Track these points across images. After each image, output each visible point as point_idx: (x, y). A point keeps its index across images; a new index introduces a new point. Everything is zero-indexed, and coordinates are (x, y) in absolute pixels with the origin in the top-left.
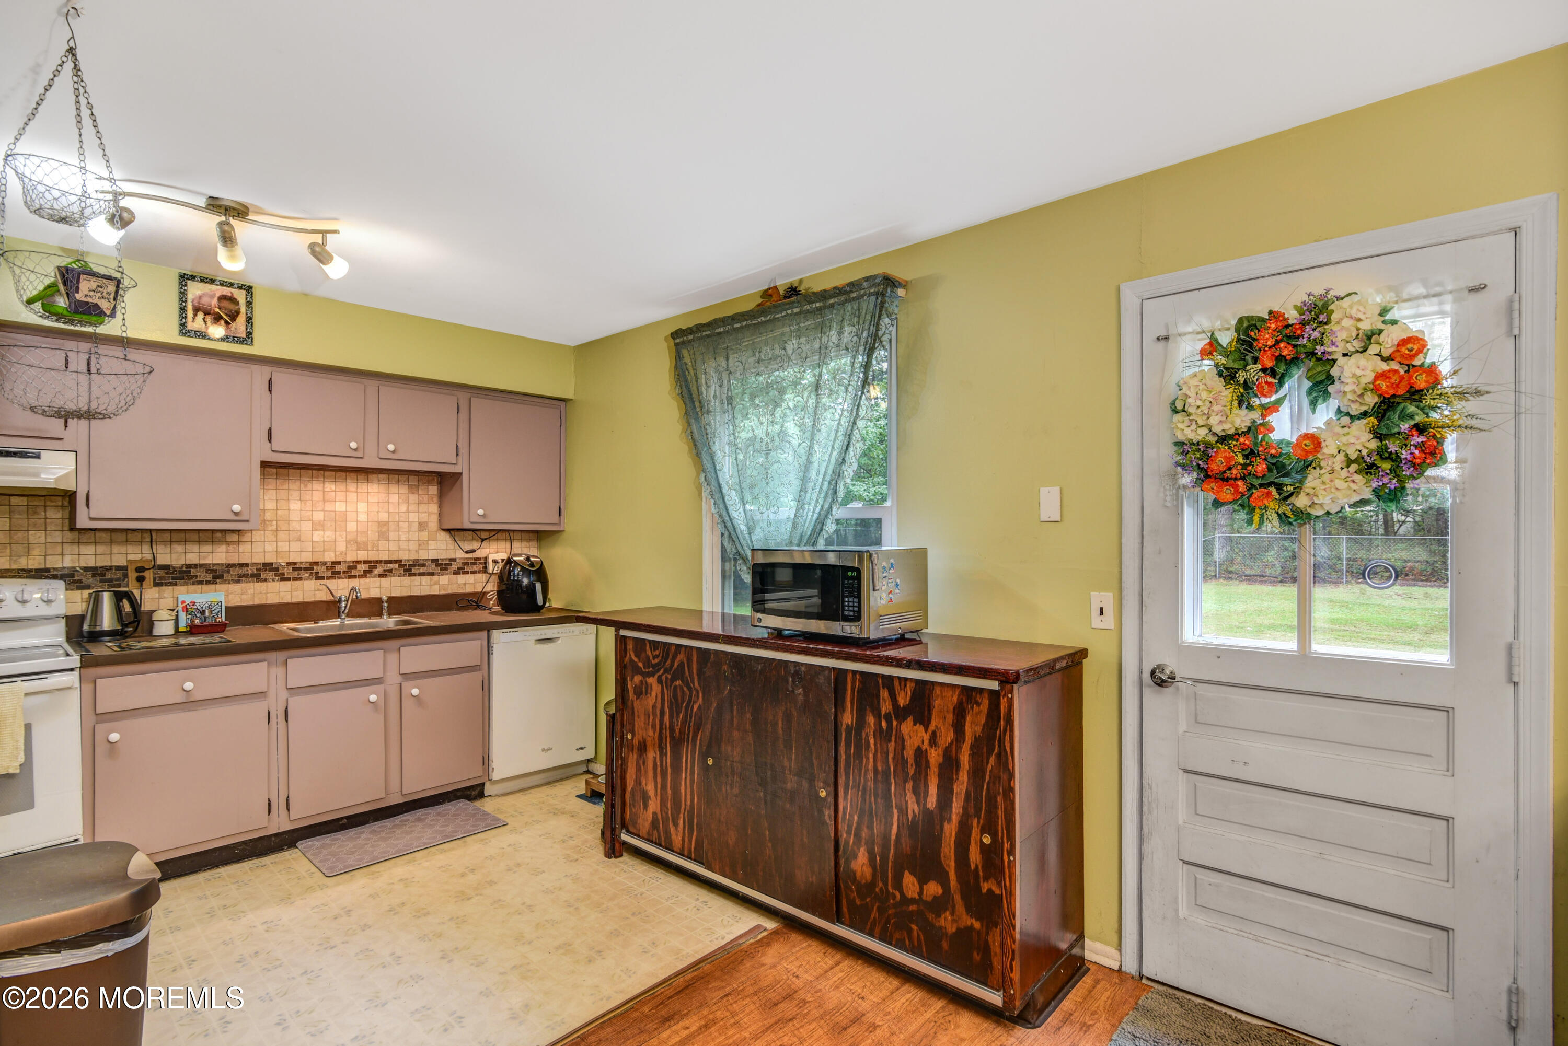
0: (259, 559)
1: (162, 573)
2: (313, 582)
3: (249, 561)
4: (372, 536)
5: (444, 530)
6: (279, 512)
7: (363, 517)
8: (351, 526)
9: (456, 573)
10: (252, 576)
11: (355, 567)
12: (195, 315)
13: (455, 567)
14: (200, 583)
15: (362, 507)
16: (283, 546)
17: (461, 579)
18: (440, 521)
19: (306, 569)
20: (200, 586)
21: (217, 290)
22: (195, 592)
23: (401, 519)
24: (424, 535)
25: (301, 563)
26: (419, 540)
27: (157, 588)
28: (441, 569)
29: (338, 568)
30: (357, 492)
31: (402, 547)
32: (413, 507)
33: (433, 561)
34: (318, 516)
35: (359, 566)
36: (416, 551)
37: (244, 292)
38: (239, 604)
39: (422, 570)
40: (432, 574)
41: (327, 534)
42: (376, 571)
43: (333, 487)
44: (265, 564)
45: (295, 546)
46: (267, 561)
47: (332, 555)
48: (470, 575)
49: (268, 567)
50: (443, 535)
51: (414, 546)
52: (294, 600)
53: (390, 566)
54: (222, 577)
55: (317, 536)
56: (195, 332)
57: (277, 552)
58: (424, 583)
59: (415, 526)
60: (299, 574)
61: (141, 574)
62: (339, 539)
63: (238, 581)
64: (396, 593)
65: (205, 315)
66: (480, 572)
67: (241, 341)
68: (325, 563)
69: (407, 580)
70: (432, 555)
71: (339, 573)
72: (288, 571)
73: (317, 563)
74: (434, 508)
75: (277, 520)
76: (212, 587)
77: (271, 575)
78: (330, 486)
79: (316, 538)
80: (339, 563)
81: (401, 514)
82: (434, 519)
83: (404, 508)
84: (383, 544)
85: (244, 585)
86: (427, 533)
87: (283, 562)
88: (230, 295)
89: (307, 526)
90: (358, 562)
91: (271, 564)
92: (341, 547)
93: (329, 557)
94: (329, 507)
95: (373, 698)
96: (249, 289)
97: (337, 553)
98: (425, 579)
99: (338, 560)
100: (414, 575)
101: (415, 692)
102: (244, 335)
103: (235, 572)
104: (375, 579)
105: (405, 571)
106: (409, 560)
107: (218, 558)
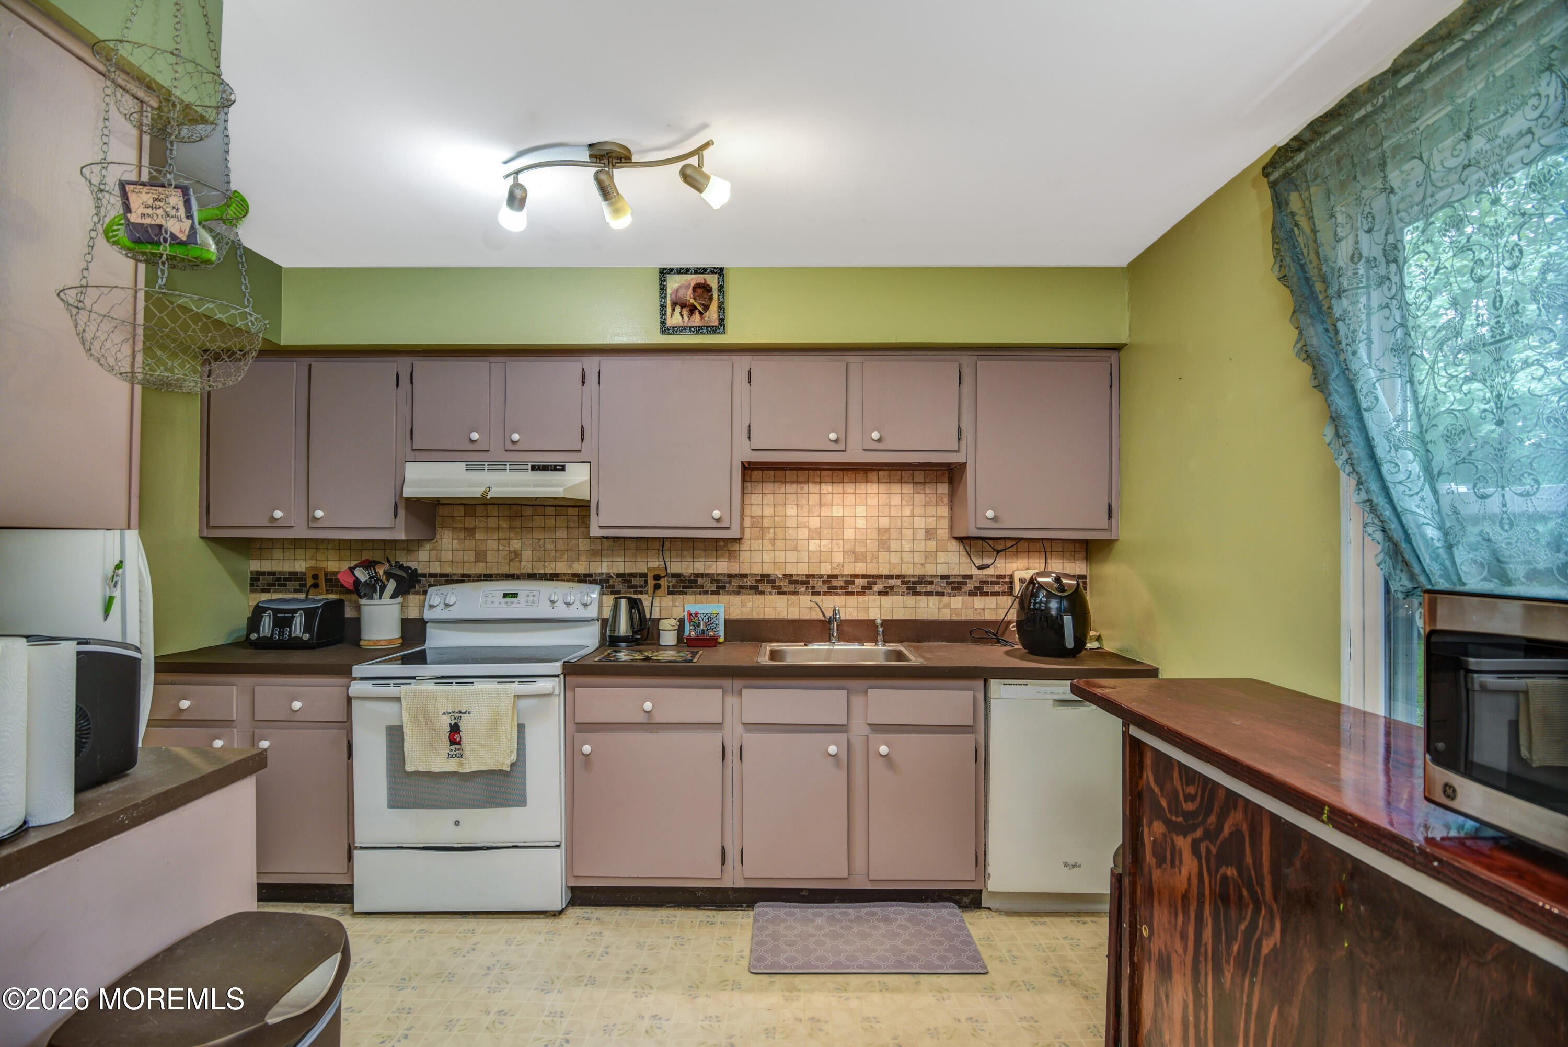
0: (757, 570)
1: (674, 581)
2: (809, 597)
3: (748, 572)
4: (872, 545)
5: (956, 538)
6: (776, 519)
7: (861, 523)
8: (849, 534)
9: (971, 594)
10: (752, 587)
11: (853, 583)
12: (673, 310)
13: (970, 586)
14: (706, 593)
15: (861, 510)
16: (780, 556)
17: (978, 602)
18: (951, 528)
19: (802, 583)
20: (705, 596)
21: (692, 279)
22: (701, 603)
23: (904, 524)
24: (932, 545)
25: (798, 575)
26: (925, 551)
27: (670, 597)
28: (953, 589)
29: (835, 583)
30: (855, 494)
31: (905, 560)
32: (919, 510)
33: (942, 577)
34: (815, 522)
35: (857, 581)
36: (922, 564)
37: (716, 276)
38: (739, 617)
39: (930, 588)
40: (941, 594)
41: (824, 542)
42: (876, 588)
43: (830, 488)
44: (763, 576)
45: (791, 556)
46: (765, 572)
47: (829, 567)
48: (990, 597)
49: (765, 578)
50: (954, 545)
51: (919, 558)
52: (790, 617)
53: (892, 582)
54: (724, 587)
55: (814, 545)
56: (673, 327)
57: (774, 562)
58: (931, 605)
59: (921, 534)
60: (795, 588)
61: (658, 582)
62: (836, 548)
63: (738, 593)
64: (899, 615)
65: (682, 308)
66: (1004, 594)
67: (714, 330)
68: (821, 576)
69: (911, 600)
70: (942, 570)
71: (835, 588)
72: (784, 584)
73: (813, 576)
74: (944, 511)
75: (774, 528)
76: (715, 597)
77: (767, 588)
78: (826, 488)
79: (812, 548)
80: (835, 577)
81: (904, 519)
82: (945, 523)
83: (907, 511)
84: (883, 556)
85: (743, 597)
86: (934, 543)
87: (779, 573)
88: (703, 282)
89: (803, 534)
90: (857, 576)
91: (768, 576)
92: (838, 558)
93: (826, 570)
94: (825, 512)
95: (833, 749)
96: (720, 272)
97: (834, 565)
98: (933, 601)
99: (834, 573)
100: (920, 594)
101: (884, 750)
102: (716, 323)
103: (735, 582)
104: (874, 597)
105: (908, 588)
106: (913, 576)
107: (721, 567)
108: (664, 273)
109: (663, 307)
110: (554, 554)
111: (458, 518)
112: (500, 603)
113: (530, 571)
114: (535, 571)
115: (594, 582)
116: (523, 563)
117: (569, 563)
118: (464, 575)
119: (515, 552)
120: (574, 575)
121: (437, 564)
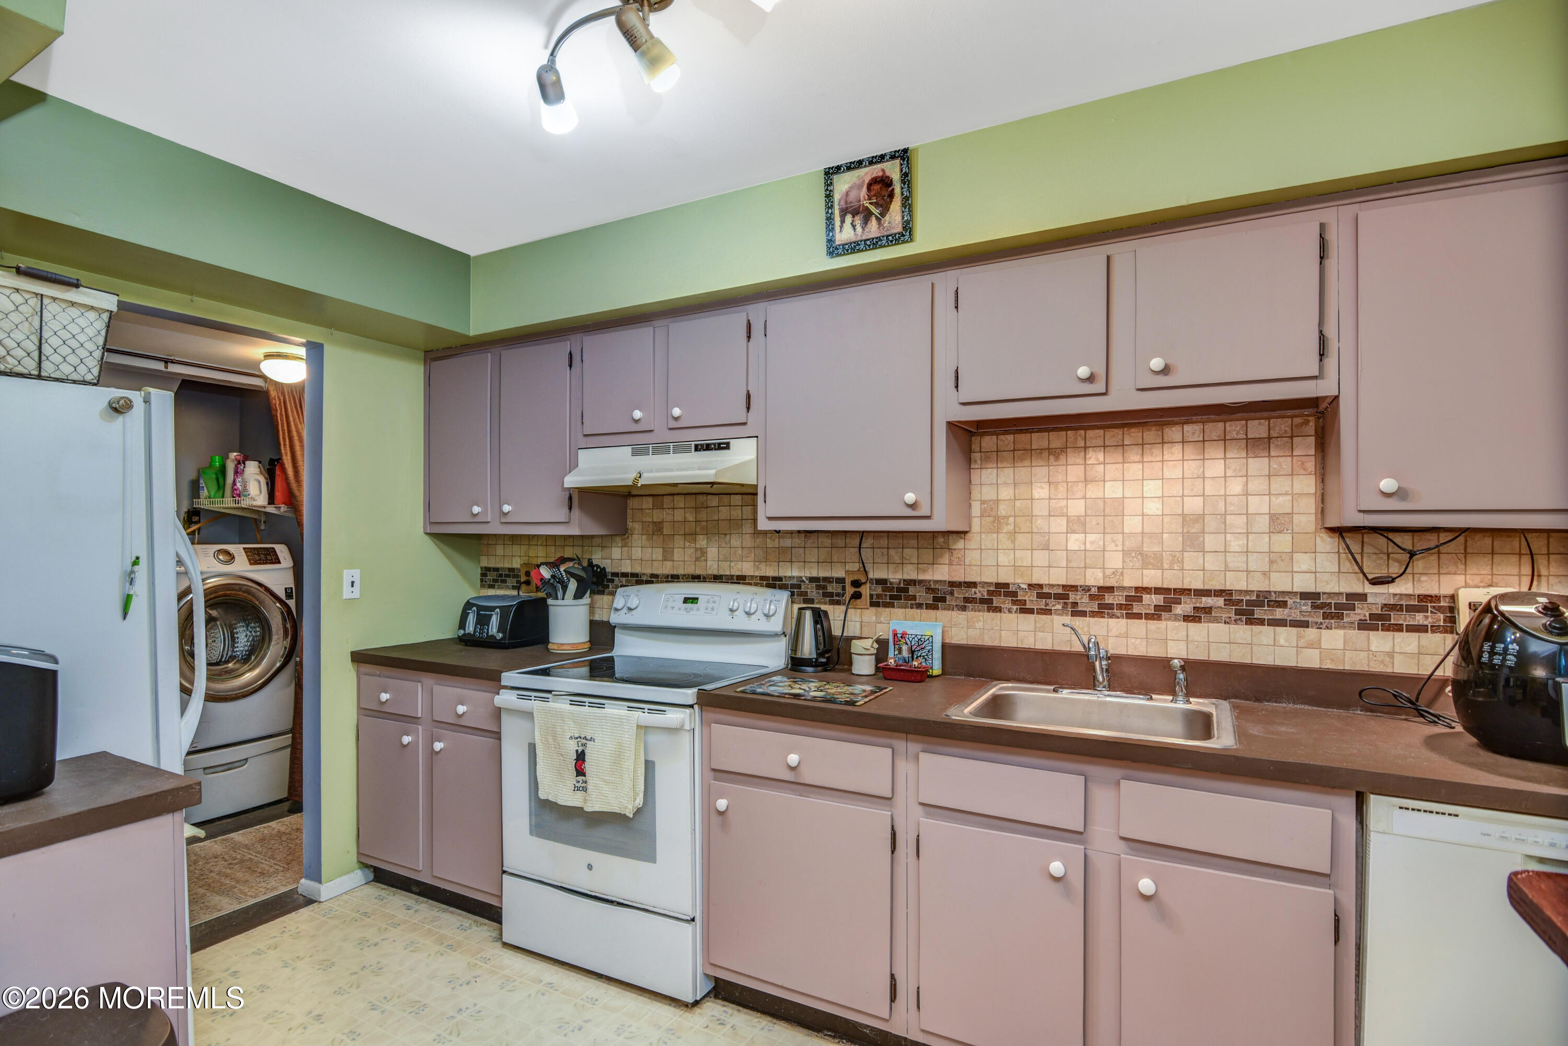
0: (990, 577)
1: (879, 590)
2: (1067, 619)
3: (977, 580)
4: (1172, 542)
5: (1332, 530)
6: (1018, 503)
7: (1153, 507)
8: (1132, 524)
9: (1363, 626)
10: (983, 601)
11: (1140, 599)
12: (843, 222)
13: (1361, 612)
14: (919, 606)
15: (1152, 488)
16: (1024, 557)
17: (1379, 641)
18: (1322, 512)
19: (1058, 597)
20: (919, 611)
21: (866, 174)
22: (913, 619)
23: (1231, 508)
24: (1283, 542)
25: (1052, 586)
26: (1270, 552)
27: (873, 609)
28: (1326, 616)
29: (1109, 599)
30: (1143, 462)
31: (1231, 565)
32: (1257, 485)
33: (1304, 596)
34: (1076, 507)
35: (1146, 597)
36: (1264, 573)
37: (897, 162)
38: (964, 642)
39: (1279, 613)
40: (1305, 624)
41: (1091, 537)
42: (1179, 610)
43: (1101, 456)
44: (998, 585)
45: (1041, 558)
46: (1001, 581)
47: (1099, 574)
48: (1405, 634)
49: (1002, 588)
50: (1327, 543)
51: (1257, 563)
52: (1039, 646)
53: (1207, 601)
54: (943, 600)
55: (1075, 542)
56: (843, 245)
57: (1014, 566)
58: (1282, 642)
59: (1263, 523)
60: (1047, 605)
61: (857, 590)
62: (1111, 547)
63: (964, 609)
64: (1220, 654)
65: (854, 217)
66: (1435, 629)
67: (896, 239)
68: (1087, 589)
69: (1242, 632)
70: (1303, 584)
71: (1110, 606)
72: (1031, 599)
73: (1074, 588)
74: (1307, 484)
75: (1015, 516)
76: (932, 613)
77: (1006, 603)
78: (1095, 456)
79: (1072, 545)
80: (1110, 589)
81: (1229, 499)
82: (1309, 506)
83: (1236, 487)
84: (1192, 559)
85: (970, 614)
86: (1289, 537)
87: (1022, 581)
88: (880, 174)
89: (1059, 525)
90: (1147, 590)
91: (1007, 585)
92: (1115, 561)
93: (1094, 578)
94: (1094, 491)
95: (1057, 868)
96: (903, 155)
97: (1108, 572)
98: (1285, 634)
99: (1108, 584)
100: (1261, 622)
101: (1146, 885)
102: (899, 229)
103: (959, 594)
104: (1177, 624)
105: (1238, 612)
106: (1247, 592)
107: (941, 573)
108: (831, 173)
109: (830, 219)
110: (740, 553)
111: (647, 511)
112: (680, 609)
113: (715, 573)
114: (721, 573)
115: (783, 587)
116: (709, 563)
117: (757, 564)
118: (653, 576)
119: (701, 549)
120: (762, 578)
121: (628, 562)
